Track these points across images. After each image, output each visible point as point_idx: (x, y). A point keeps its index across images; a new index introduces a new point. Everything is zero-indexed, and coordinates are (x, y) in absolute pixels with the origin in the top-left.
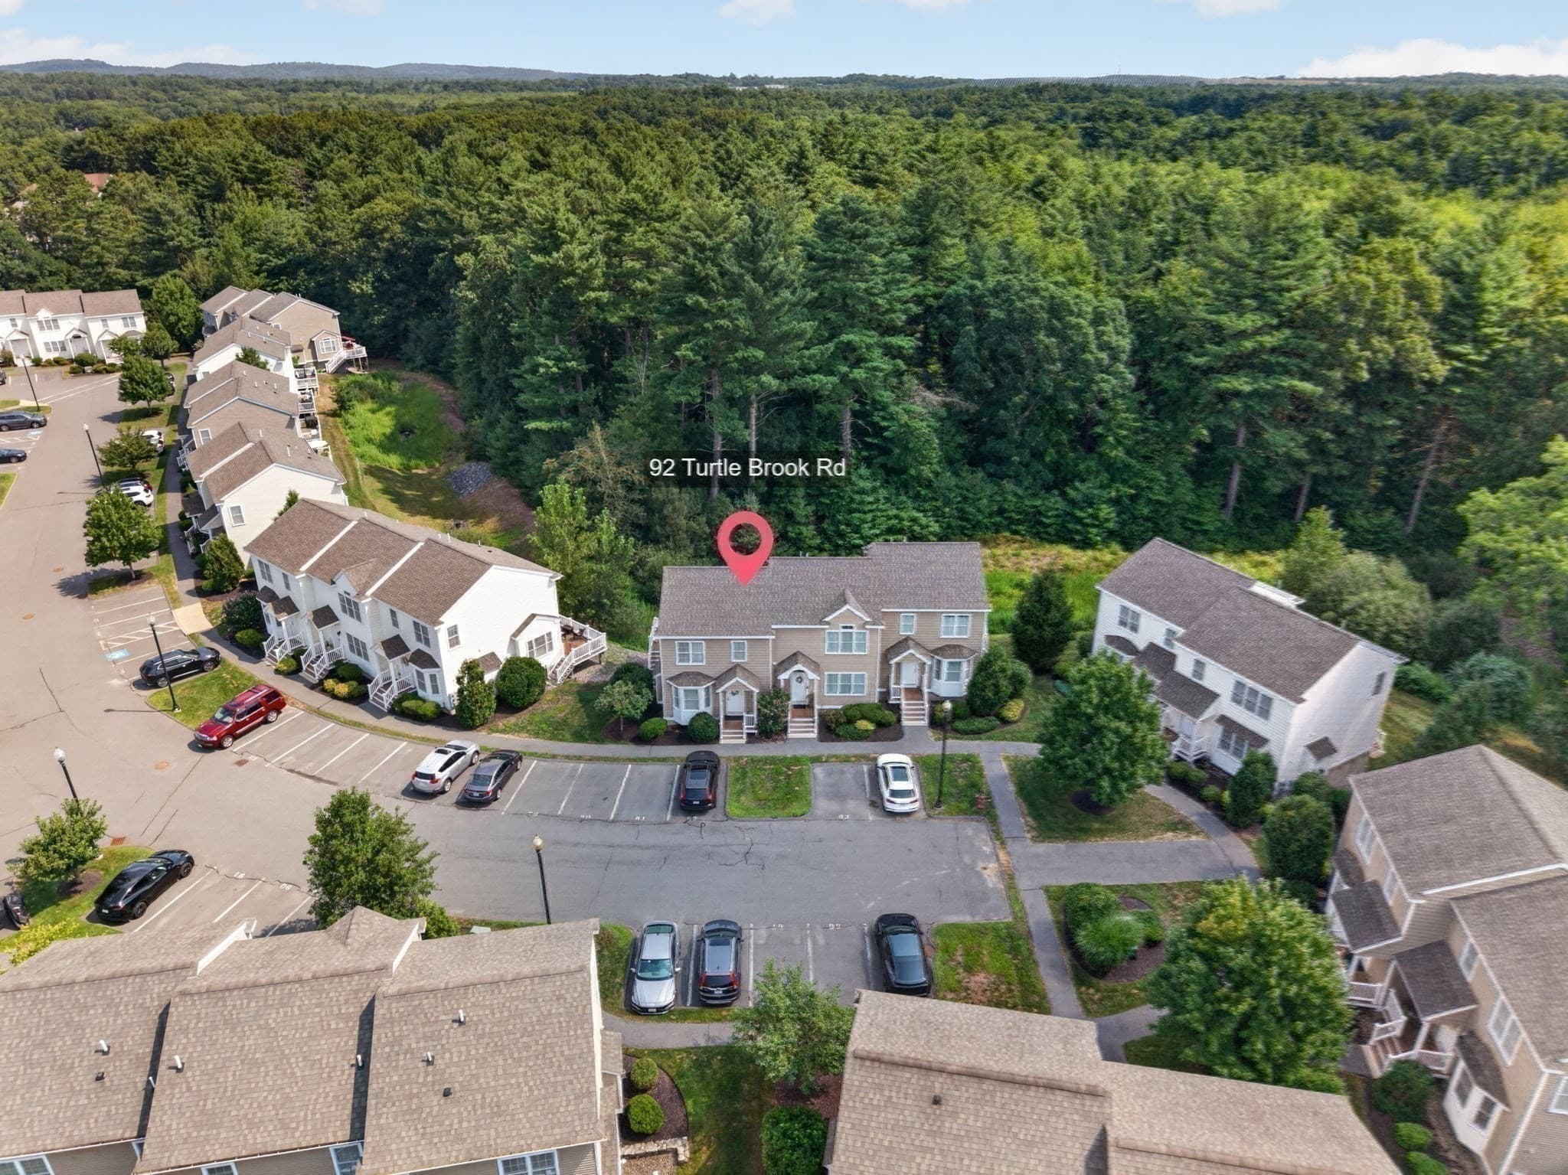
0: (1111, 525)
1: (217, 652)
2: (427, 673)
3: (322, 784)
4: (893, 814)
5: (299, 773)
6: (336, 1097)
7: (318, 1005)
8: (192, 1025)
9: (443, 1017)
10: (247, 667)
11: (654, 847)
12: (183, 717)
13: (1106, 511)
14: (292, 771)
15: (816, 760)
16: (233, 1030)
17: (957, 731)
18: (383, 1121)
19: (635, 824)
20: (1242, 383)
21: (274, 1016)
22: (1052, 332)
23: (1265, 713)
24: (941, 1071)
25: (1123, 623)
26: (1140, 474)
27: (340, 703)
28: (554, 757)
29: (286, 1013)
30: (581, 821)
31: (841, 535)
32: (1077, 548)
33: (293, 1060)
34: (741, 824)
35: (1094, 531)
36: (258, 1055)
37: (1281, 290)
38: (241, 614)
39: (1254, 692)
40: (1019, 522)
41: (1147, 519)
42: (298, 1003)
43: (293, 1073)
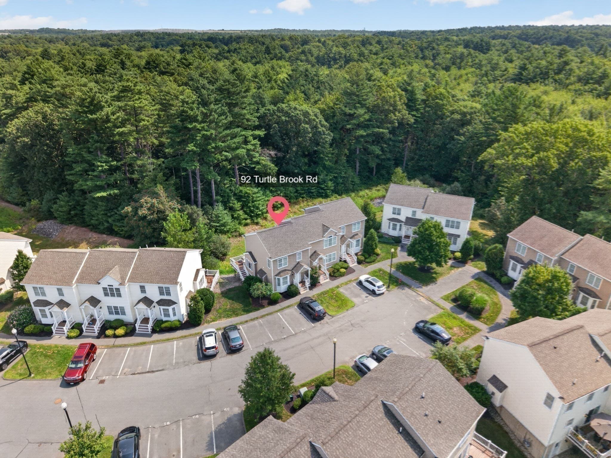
0: (332, 188)
1: (25, 342)
2: (170, 308)
3: (157, 373)
4: (379, 295)
5: (138, 373)
6: (402, 447)
7: (370, 420)
8: (338, 453)
9: (417, 399)
10: (46, 342)
11: (320, 336)
12: (39, 377)
13: (330, 184)
14: (134, 374)
15: (338, 287)
16: (352, 446)
17: (368, 263)
18: (432, 442)
19: (304, 332)
20: (362, 132)
21: (360, 432)
22: (307, 123)
23: (458, 227)
24: (550, 339)
25: (394, 213)
26: (336, 169)
27: (122, 339)
28: (247, 322)
29: (363, 429)
30: (284, 339)
31: (252, 212)
32: (325, 198)
33: (379, 443)
34: (339, 317)
35: (328, 191)
36: (368, 449)
37: (365, 100)
38: (26, 319)
39: (453, 222)
40: (303, 194)
41: (342, 184)
42: (363, 423)
43: (384, 448)
